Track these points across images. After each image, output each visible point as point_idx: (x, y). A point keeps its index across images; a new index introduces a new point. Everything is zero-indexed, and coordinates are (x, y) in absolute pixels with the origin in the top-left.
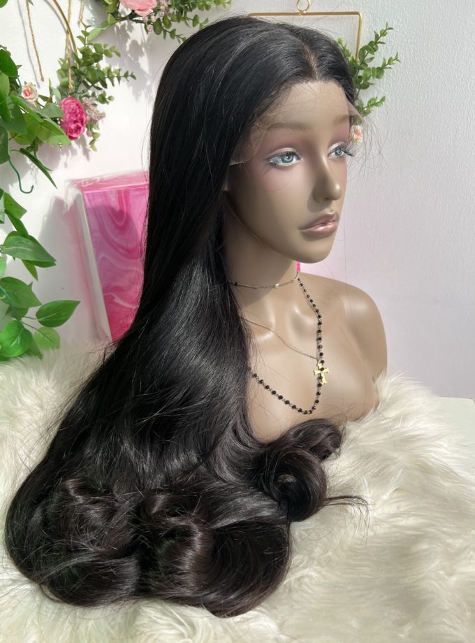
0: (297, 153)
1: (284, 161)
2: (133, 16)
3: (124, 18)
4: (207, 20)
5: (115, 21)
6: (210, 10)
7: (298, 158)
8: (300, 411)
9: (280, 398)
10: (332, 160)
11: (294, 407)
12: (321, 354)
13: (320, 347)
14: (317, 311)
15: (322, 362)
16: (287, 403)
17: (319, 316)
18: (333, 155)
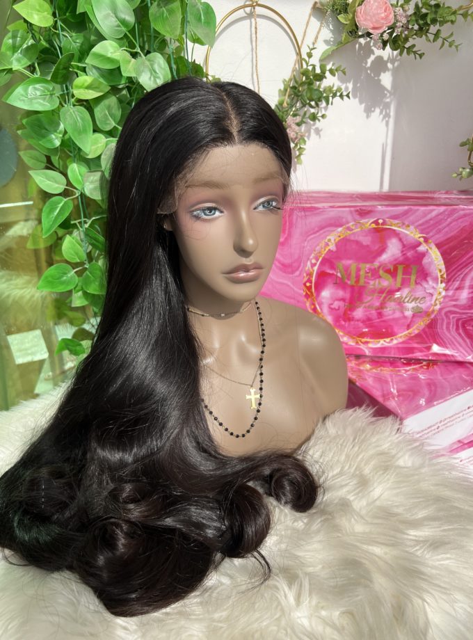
0: (218, 207)
1: (205, 214)
2: (369, 34)
3: (362, 36)
4: (452, 34)
5: (351, 39)
6: (456, 24)
7: (222, 212)
8: (232, 434)
9: (216, 419)
10: (260, 212)
11: (226, 430)
12: (262, 381)
13: (261, 374)
14: (264, 340)
15: (261, 389)
16: (221, 424)
17: (264, 346)
18: (261, 208)
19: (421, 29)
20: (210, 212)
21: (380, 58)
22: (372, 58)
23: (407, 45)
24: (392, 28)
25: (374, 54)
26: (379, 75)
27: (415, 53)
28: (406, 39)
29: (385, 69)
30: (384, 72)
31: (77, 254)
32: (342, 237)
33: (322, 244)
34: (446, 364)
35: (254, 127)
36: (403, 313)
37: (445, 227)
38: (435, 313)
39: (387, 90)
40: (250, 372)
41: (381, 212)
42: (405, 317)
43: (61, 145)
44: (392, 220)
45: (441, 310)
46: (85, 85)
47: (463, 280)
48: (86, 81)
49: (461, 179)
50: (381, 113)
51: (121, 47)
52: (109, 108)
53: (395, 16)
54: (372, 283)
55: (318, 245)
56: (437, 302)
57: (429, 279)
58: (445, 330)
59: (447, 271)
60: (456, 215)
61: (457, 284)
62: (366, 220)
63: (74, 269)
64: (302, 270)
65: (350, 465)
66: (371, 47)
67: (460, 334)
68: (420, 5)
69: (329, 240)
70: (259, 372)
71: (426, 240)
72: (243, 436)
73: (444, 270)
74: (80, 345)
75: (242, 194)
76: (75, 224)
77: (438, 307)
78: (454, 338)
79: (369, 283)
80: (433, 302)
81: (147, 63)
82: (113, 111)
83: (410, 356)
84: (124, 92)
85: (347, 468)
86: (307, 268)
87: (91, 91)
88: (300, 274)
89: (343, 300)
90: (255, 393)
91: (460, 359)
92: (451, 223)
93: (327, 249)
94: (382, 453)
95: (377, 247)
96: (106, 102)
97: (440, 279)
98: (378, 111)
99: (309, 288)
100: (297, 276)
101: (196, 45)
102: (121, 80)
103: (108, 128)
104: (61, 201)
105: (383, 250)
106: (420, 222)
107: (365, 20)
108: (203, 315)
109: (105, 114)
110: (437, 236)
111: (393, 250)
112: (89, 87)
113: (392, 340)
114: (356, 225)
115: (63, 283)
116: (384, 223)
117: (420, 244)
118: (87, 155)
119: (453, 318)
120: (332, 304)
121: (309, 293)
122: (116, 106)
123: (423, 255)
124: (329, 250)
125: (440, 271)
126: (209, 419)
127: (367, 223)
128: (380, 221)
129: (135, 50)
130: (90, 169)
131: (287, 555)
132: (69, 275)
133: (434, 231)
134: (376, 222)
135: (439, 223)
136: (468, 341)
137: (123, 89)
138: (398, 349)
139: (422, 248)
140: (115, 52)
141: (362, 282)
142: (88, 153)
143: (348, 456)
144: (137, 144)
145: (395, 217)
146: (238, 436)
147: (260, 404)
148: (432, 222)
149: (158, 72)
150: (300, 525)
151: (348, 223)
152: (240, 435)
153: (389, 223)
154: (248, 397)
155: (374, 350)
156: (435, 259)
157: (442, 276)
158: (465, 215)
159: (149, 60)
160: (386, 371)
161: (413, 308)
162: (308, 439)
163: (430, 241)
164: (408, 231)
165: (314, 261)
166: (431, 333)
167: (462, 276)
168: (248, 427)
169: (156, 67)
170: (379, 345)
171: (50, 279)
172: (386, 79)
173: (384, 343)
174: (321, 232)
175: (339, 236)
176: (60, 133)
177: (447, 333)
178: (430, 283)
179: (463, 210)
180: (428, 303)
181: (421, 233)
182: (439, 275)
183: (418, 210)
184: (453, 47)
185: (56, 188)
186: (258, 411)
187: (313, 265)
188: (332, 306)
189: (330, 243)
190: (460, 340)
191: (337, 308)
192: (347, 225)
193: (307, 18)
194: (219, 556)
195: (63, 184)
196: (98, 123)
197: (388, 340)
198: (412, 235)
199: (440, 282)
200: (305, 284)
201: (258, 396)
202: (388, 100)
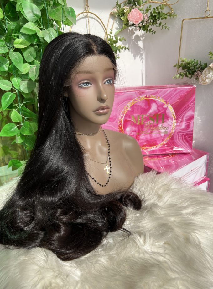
0: (90, 82)
1: (84, 85)
2: (133, 25)
3: (130, 26)
4: (166, 23)
5: (126, 27)
6: (167, 19)
7: (91, 85)
8: (100, 185)
9: (93, 179)
10: (106, 85)
11: (98, 183)
12: (110, 162)
13: (110, 159)
14: (109, 144)
15: (110, 165)
16: (95, 181)
17: (109, 147)
18: (107, 83)
19: (154, 21)
20: (87, 84)
21: (137, 36)
22: (134, 35)
23: (149, 29)
24: (142, 22)
25: (135, 34)
26: (138, 42)
27: (152, 31)
28: (148, 26)
29: (140, 40)
30: (140, 41)
31: (18, 118)
32: (133, 104)
33: (125, 108)
34: (180, 155)
35: (102, 48)
36: (160, 134)
37: (174, 97)
38: (173, 133)
39: (142, 49)
40: (104, 158)
41: (148, 92)
42: (161, 136)
43: (8, 70)
44: (152, 95)
45: (175, 132)
46: (19, 42)
47: (183, 118)
48: (19, 41)
49: (176, 79)
50: (140, 57)
51: (36, 25)
52: (30, 52)
53: (143, 17)
54: (146, 123)
55: (123, 108)
56: (173, 128)
57: (169, 119)
58: (178, 140)
59: (176, 115)
60: (177, 91)
61: (180, 120)
62: (142, 96)
63: (16, 125)
64: (117, 120)
65: (152, 191)
66: (133, 31)
67: (184, 141)
68: (153, 13)
69: (128, 106)
70: (108, 158)
71: (167, 103)
72: (105, 186)
73: (175, 115)
74: (20, 162)
75: (100, 76)
76: (15, 106)
77: (174, 131)
78: (182, 143)
79: (145, 123)
80: (172, 129)
81: (47, 32)
82: (33, 53)
83: (165, 152)
84: (36, 46)
85: (151, 192)
86: (119, 119)
87: (22, 45)
88: (117, 122)
89: (135, 131)
90: (108, 167)
91: (184, 152)
92: (176, 95)
93: (127, 110)
94: (165, 185)
95: (147, 107)
96: (29, 50)
97: (173, 119)
98: (138, 56)
99: (121, 128)
100: (115, 123)
101: (66, 26)
102: (34, 41)
103: (30, 61)
104: (10, 94)
105: (150, 108)
106: (164, 95)
107: (132, 18)
108: (82, 135)
109: (29, 55)
110: (171, 100)
111: (154, 107)
112: (21, 44)
113: (157, 147)
114: (138, 99)
115: (12, 132)
116: (149, 97)
117: (164, 104)
118: (22, 73)
119: (180, 134)
120: (131, 134)
121: (121, 130)
122: (34, 51)
123: (166, 109)
124: (128, 110)
125: (173, 115)
126: (90, 179)
127: (142, 97)
128: (148, 96)
129: (41, 27)
130: (22, 79)
131: (135, 227)
132: (14, 128)
133: (169, 99)
134: (146, 97)
135: (171, 95)
136: (187, 144)
137: (35, 45)
138: (160, 150)
139: (165, 106)
140: (33, 27)
141: (142, 123)
142: (22, 72)
143: (151, 189)
144: (53, 58)
145: (153, 94)
146: (103, 186)
147: (111, 171)
148: (168, 95)
149: (52, 35)
150: (138, 215)
151: (135, 98)
152: (104, 185)
153: (151, 97)
154: (105, 169)
155: (150, 152)
156: (171, 110)
157: (174, 117)
158: (181, 91)
159: (48, 31)
160: (156, 160)
161: (164, 132)
162: (133, 184)
163: (168, 103)
164: (159, 99)
165: (122, 116)
166: (172, 142)
167: (182, 117)
168: (107, 182)
169: (51, 33)
170: (152, 150)
171: (6, 131)
172: (141, 44)
173: (154, 148)
174: (124, 103)
175: (132, 104)
176: (7, 65)
177: (179, 141)
178: (170, 120)
179: (180, 89)
180: (170, 129)
181: (164, 100)
182: (173, 117)
183: (162, 90)
184: (167, 29)
185: (8, 88)
186: (110, 174)
187: (122, 117)
188: (131, 135)
189: (128, 107)
190: (184, 144)
191: (133, 135)
192: (135, 99)
193: (108, 18)
194: (105, 233)
195: (10, 86)
196: (25, 59)
197: (155, 147)
198: (161, 101)
199: (173, 120)
200: (119, 126)
201: (110, 168)
202: (142, 52)
